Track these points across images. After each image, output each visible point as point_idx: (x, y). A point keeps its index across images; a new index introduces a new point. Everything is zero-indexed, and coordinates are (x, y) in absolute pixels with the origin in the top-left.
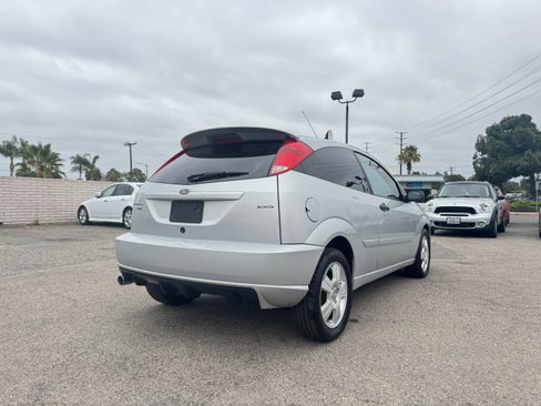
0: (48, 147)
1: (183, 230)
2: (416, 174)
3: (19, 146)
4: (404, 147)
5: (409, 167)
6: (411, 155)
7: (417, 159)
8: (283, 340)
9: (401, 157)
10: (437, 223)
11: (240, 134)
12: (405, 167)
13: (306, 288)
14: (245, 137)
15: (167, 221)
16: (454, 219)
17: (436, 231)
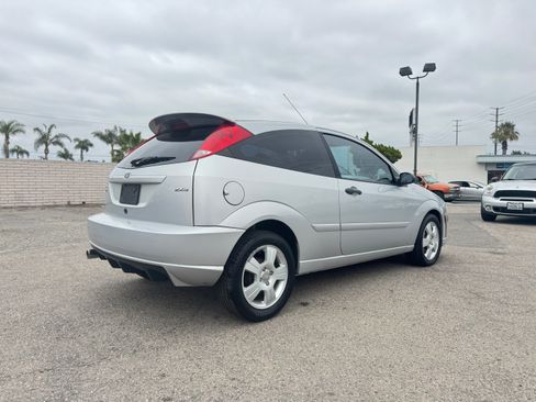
0: (138, 135)
1: (126, 211)
2: (516, 153)
3: (118, 134)
4: (499, 124)
5: (505, 147)
6: (507, 133)
7: (514, 137)
8: (216, 318)
9: (495, 135)
10: (496, 208)
11: (187, 121)
12: (500, 146)
13: (222, 268)
14: (191, 123)
15: (117, 203)
16: (517, 205)
17: (498, 217)
